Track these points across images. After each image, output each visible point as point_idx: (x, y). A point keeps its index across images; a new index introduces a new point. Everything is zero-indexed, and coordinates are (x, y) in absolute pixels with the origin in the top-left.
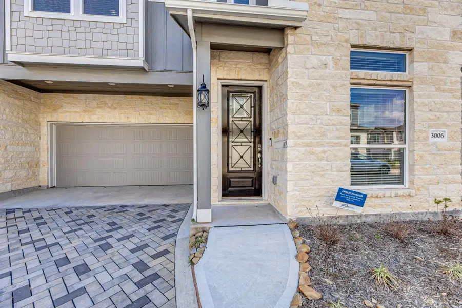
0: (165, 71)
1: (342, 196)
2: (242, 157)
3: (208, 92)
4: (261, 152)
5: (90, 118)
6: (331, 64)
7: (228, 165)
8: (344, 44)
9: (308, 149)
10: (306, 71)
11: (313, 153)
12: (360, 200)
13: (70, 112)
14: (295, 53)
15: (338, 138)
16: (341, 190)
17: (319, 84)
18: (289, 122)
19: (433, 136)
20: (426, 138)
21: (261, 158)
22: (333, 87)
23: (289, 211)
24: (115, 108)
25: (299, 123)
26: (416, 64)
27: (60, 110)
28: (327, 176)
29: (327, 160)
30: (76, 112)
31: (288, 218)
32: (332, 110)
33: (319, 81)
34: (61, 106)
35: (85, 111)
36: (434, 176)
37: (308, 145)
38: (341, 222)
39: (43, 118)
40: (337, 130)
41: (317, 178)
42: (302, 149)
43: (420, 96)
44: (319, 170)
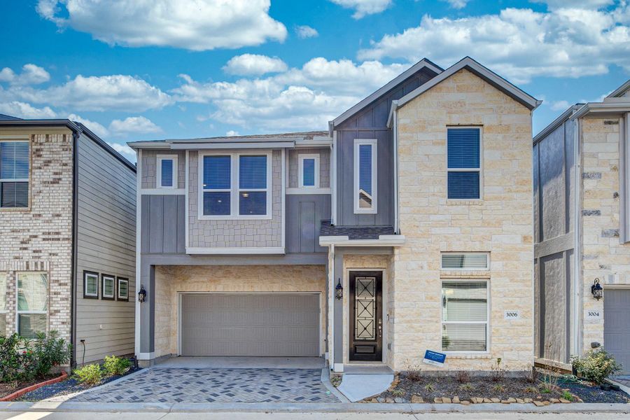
0: (300, 253)
1: (429, 355)
2: (365, 329)
3: (342, 289)
4: (381, 325)
5: (216, 288)
6: (426, 266)
7: (354, 335)
8: (436, 252)
9: (409, 325)
10: (407, 272)
11: (412, 328)
12: (441, 359)
13: (198, 282)
14: (400, 260)
15: (431, 317)
16: (428, 351)
17: (417, 281)
18: (396, 306)
19: (508, 315)
20: (501, 317)
21: (382, 329)
22: (427, 282)
23: (396, 366)
24: (239, 277)
25: (402, 308)
26: (492, 263)
27: (189, 281)
28: (423, 343)
29: (423, 332)
30: (203, 282)
31: (395, 370)
32: (427, 298)
33: (417, 279)
34: (190, 276)
35: (211, 281)
36: (508, 345)
37: (408, 322)
38: (433, 375)
39: (174, 288)
40: (430, 311)
41: (415, 344)
42: (405, 325)
43: (496, 286)
44: (417, 338)
